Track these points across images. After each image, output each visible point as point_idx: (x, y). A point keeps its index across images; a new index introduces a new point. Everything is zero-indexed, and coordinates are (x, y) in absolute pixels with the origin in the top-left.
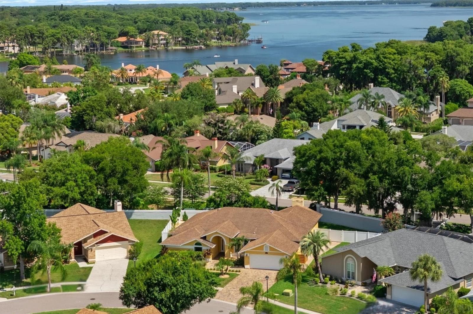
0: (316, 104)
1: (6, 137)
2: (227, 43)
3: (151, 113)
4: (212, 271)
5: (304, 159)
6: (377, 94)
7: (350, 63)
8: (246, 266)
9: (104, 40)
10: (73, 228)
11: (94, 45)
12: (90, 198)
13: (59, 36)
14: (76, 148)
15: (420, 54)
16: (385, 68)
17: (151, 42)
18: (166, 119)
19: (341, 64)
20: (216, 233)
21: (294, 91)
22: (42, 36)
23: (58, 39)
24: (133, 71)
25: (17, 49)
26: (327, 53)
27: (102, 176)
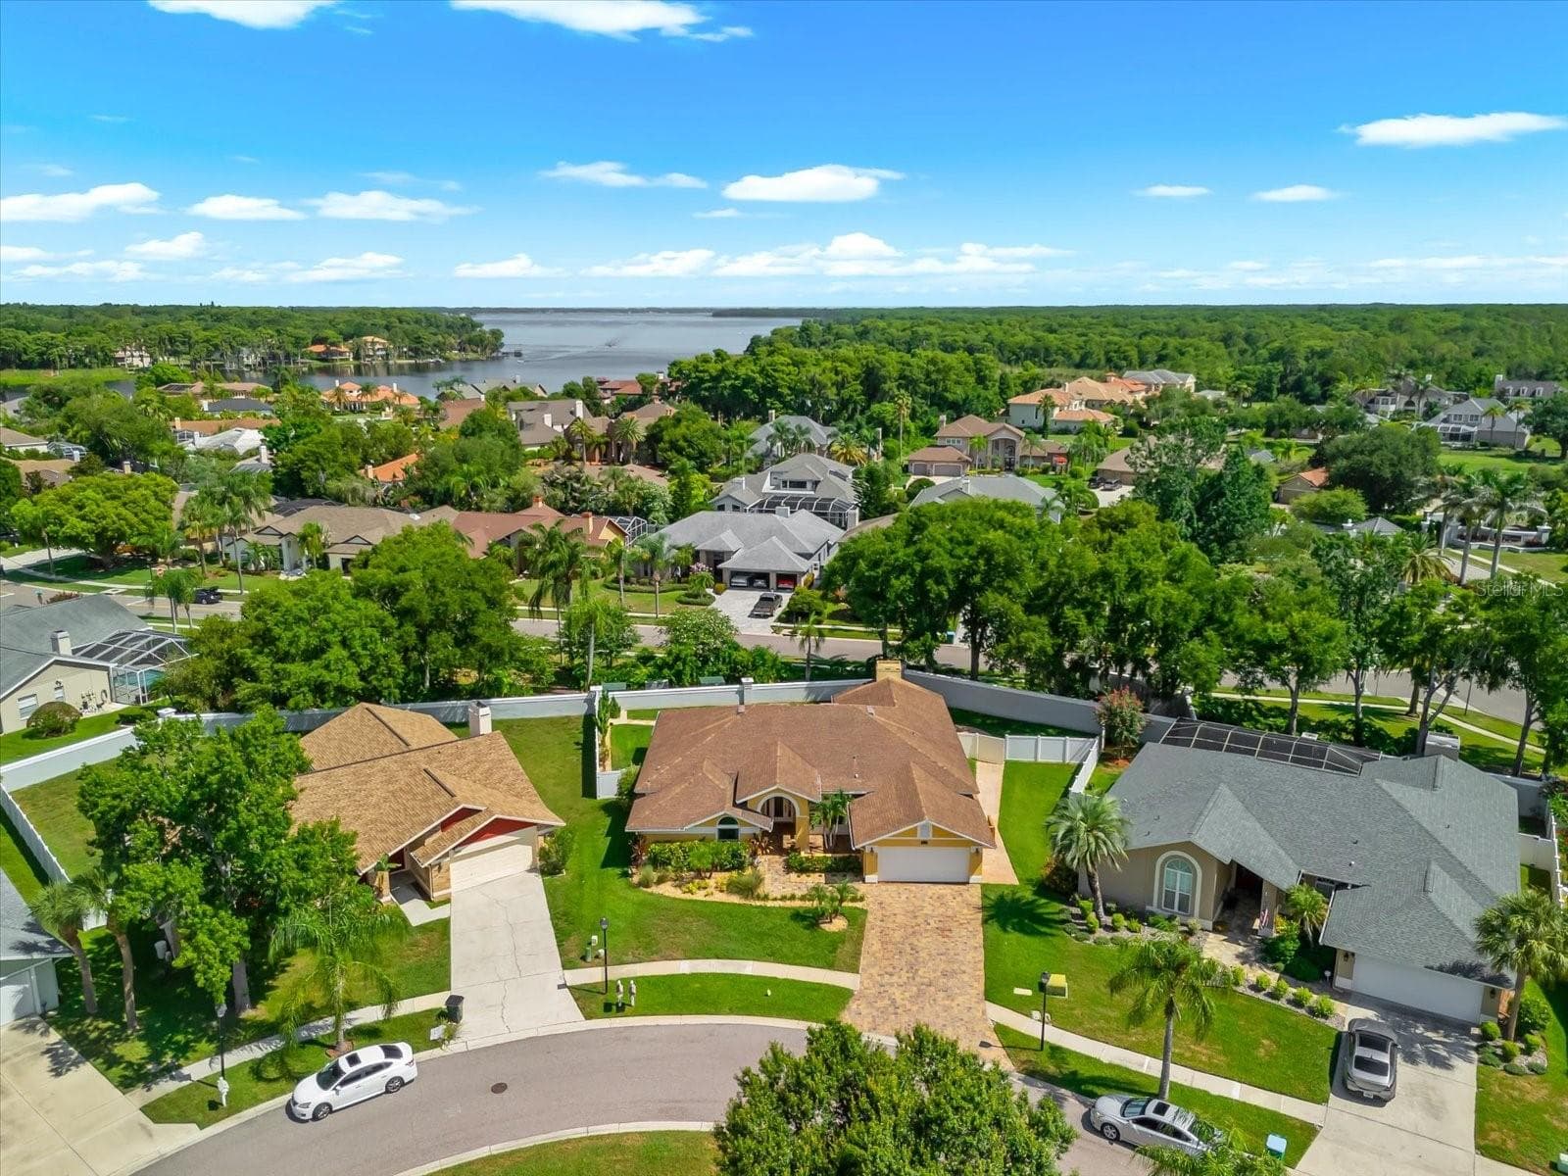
0: (704, 445)
1: (144, 522)
2: (475, 356)
3: (436, 465)
4: (788, 904)
5: (880, 571)
6: (799, 427)
7: (716, 379)
8: (869, 878)
9: (290, 348)
10: (374, 800)
11: (274, 357)
12: (385, 683)
13: (216, 341)
14: (303, 538)
15: (828, 364)
16: (776, 387)
17: (362, 353)
18: (467, 476)
19: (702, 381)
20: (778, 790)
21: (662, 424)
22: (188, 340)
23: (216, 347)
24: (355, 393)
25: (147, 361)
26: (674, 364)
27: (410, 628)
